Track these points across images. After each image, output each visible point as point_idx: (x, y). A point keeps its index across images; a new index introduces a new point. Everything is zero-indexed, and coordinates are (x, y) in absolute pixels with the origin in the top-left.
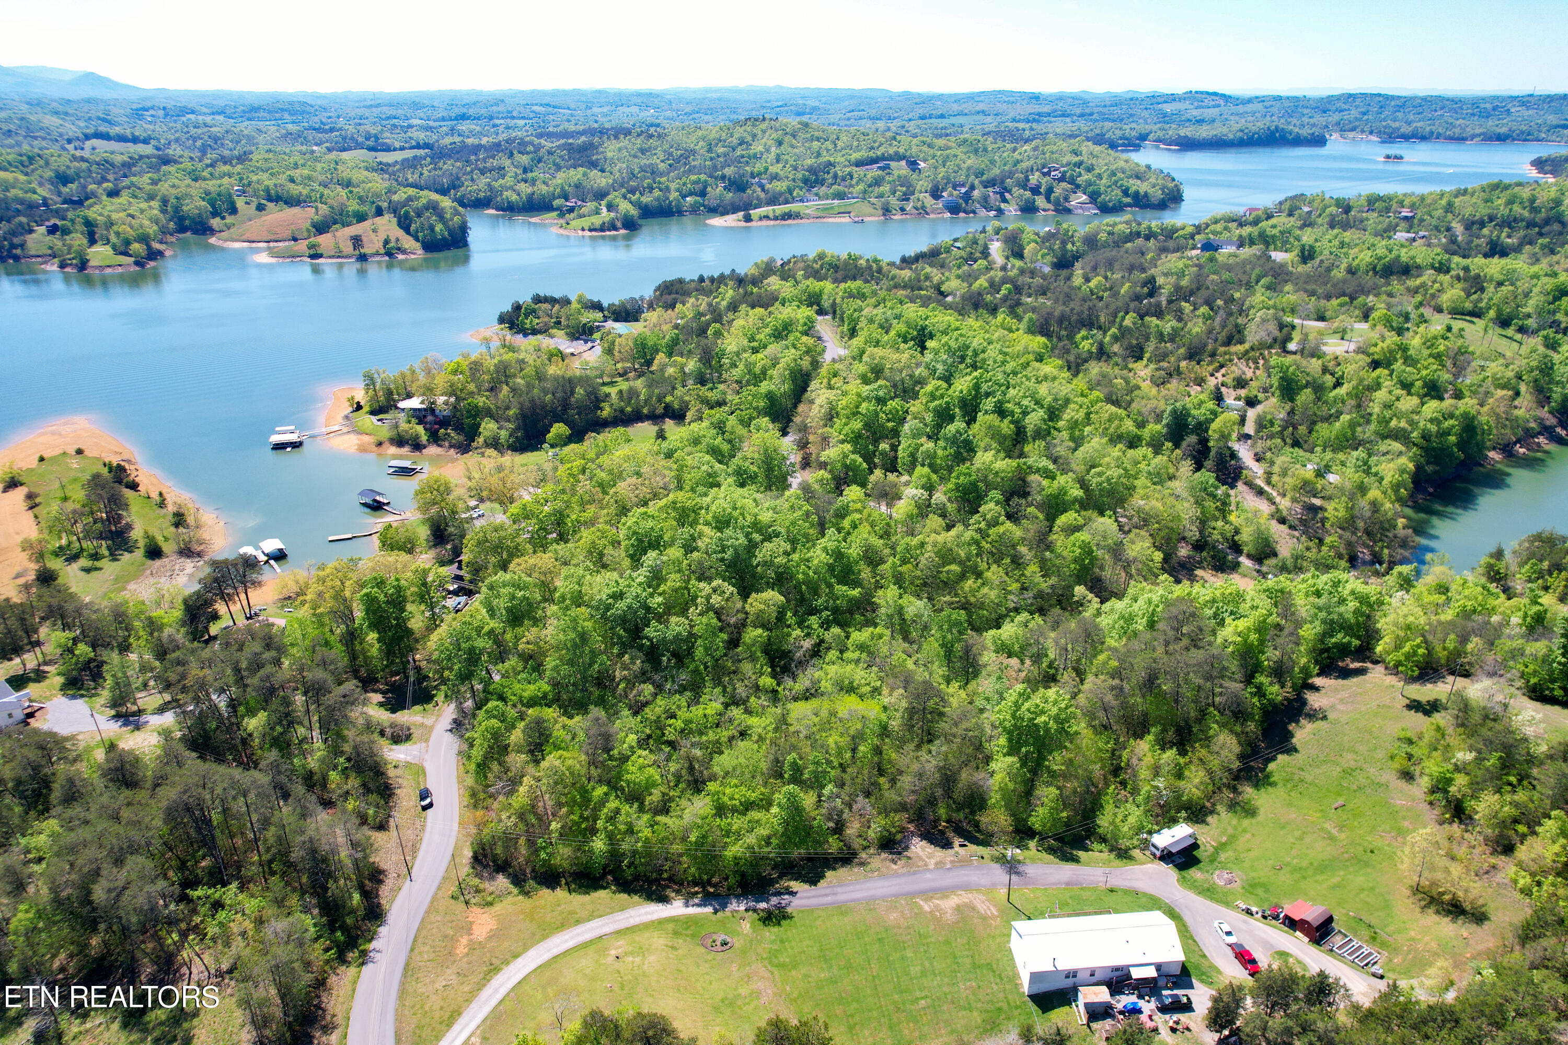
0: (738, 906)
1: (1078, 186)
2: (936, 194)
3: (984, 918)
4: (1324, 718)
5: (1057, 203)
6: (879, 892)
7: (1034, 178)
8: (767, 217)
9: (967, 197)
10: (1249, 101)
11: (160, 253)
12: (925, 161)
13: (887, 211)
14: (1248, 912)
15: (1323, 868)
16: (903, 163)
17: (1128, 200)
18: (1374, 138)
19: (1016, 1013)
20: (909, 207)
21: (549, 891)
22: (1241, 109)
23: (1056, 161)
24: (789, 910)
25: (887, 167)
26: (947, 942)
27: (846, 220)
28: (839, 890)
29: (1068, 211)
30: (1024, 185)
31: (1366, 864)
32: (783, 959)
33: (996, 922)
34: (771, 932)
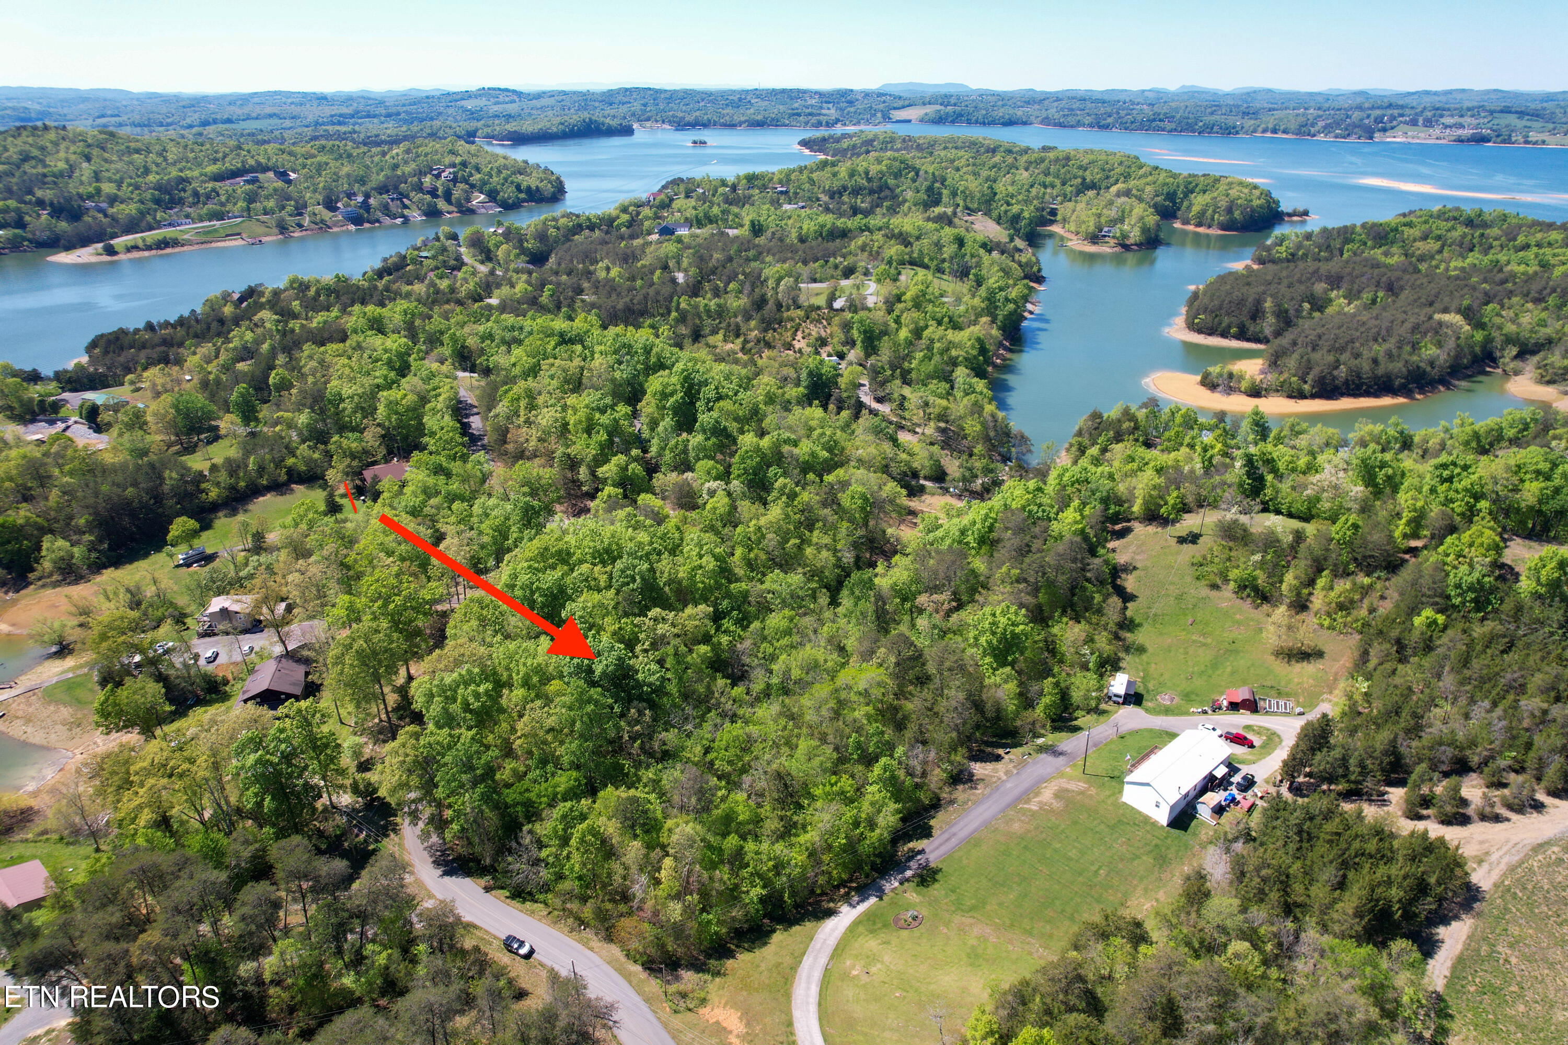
0: (891, 885)
1: (472, 186)
2: (330, 205)
3: (1082, 793)
4: (1135, 568)
5: (459, 205)
6: (987, 815)
7: (427, 180)
8: (135, 248)
9: (365, 205)
10: (539, 96)
12: (294, 171)
13: (282, 228)
14: (1205, 712)
15: (1215, 665)
16: (271, 174)
17: (522, 196)
18: (666, 126)
19: (1169, 841)
20: (306, 222)
21: (731, 961)
22: (535, 103)
23: (439, 162)
24: (932, 865)
25: (254, 181)
26: (1075, 823)
27: (237, 242)
28: (953, 830)
29: (472, 212)
30: (419, 188)
31: (1237, 652)
32: (969, 902)
33: (1093, 791)
34: (936, 890)
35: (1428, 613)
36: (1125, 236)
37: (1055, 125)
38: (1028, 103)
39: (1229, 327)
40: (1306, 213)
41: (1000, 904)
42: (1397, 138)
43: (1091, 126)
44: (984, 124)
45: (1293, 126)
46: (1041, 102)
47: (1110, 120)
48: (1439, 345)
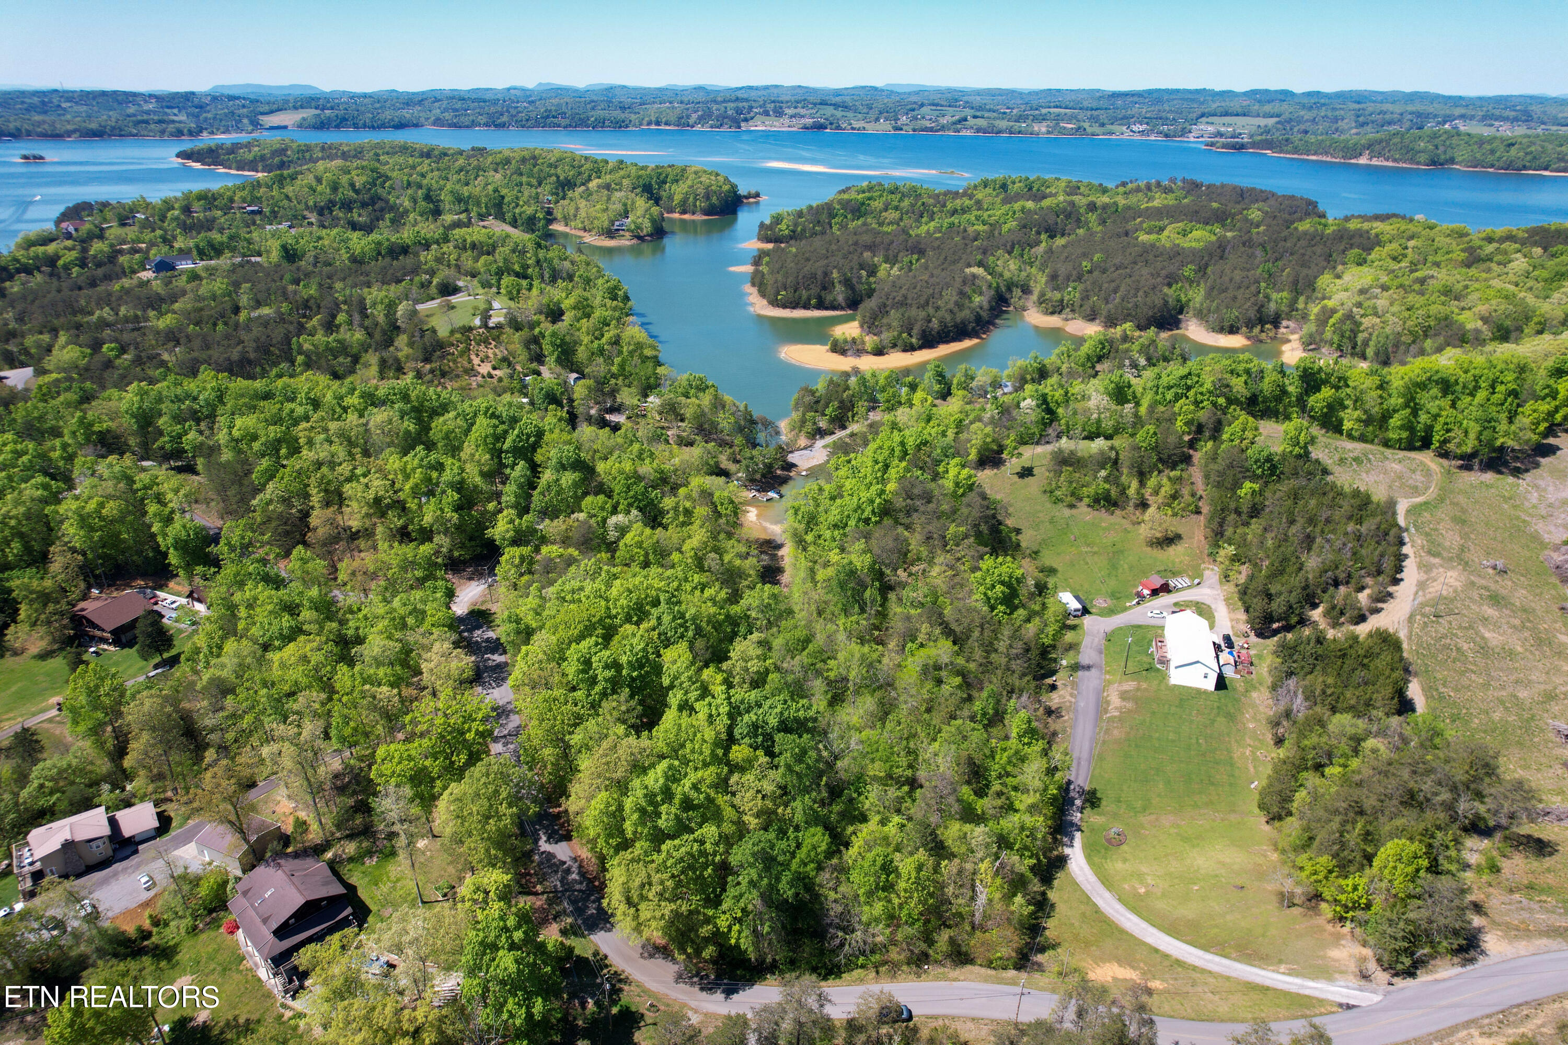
0: (1076, 817)
3: (1137, 689)
6: (1087, 733)
14: (1138, 603)
15: (1113, 567)
19: (1223, 701)
24: (1086, 788)
26: (1153, 713)
31: (1122, 552)
32: (1139, 804)
33: (1144, 685)
34: (1107, 804)
35: (1248, 485)
36: (639, 227)
37: (450, 126)
38: (408, 104)
39: (809, 299)
40: (757, 195)
41: (1159, 795)
42: (759, 125)
43: (487, 125)
44: (373, 127)
45: (673, 119)
46: (420, 102)
47: (505, 119)
48: (981, 294)
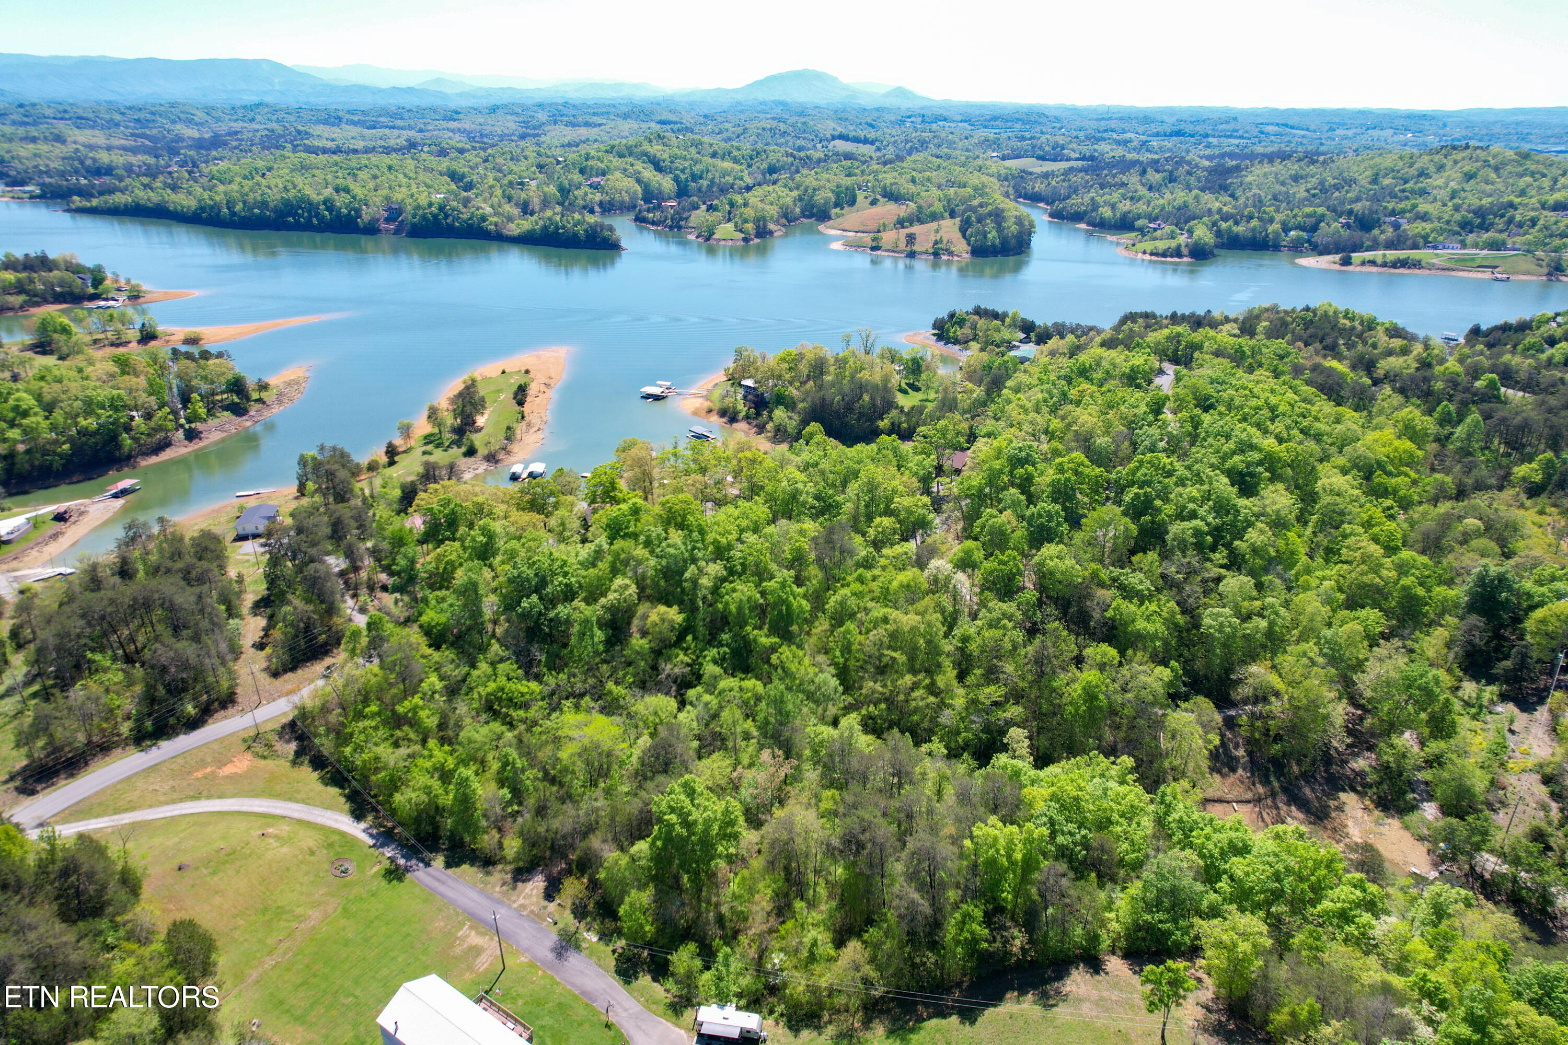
0: (389, 852)
8: (1373, 263)
11: (771, 233)
13: (1555, 269)
21: (309, 770)
24: (408, 875)
27: (1486, 275)
28: (450, 882)
32: (354, 908)
34: (380, 884)
